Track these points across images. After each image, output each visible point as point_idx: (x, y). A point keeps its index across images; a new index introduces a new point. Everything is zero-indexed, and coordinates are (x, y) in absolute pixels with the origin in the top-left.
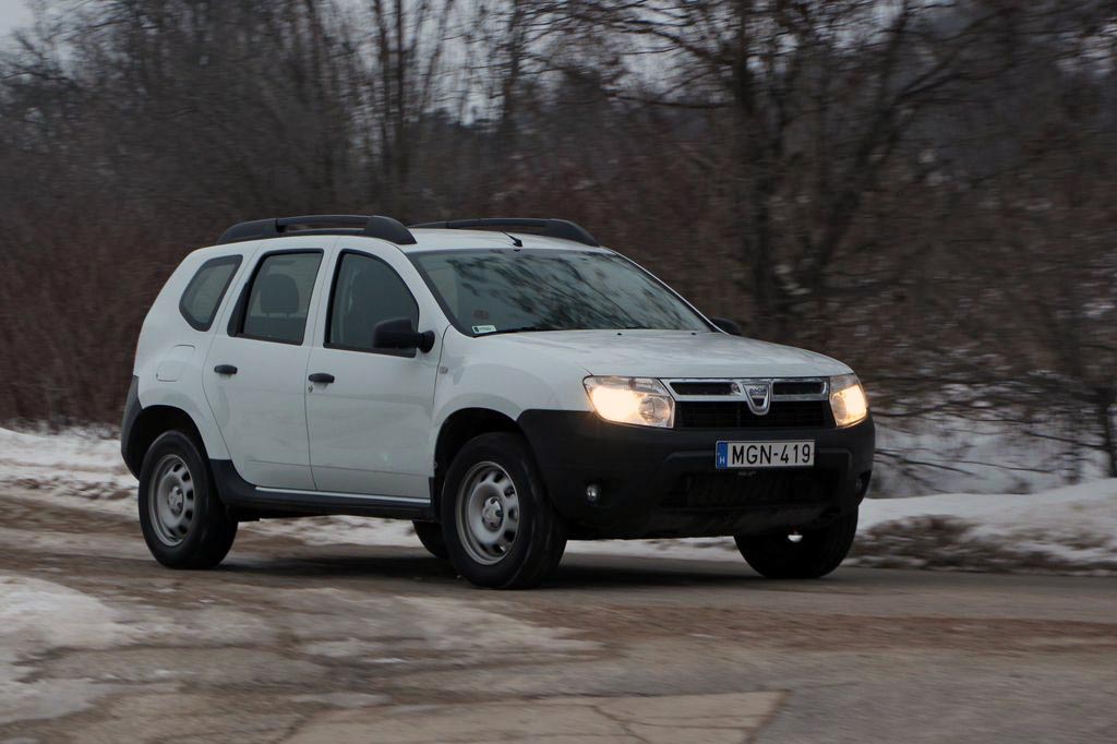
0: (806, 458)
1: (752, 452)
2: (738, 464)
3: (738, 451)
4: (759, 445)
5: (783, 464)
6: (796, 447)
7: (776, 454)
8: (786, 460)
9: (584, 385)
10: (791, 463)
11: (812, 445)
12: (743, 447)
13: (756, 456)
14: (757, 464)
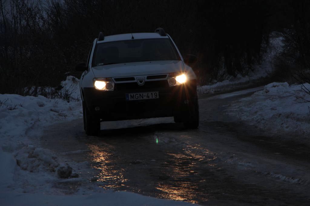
0: (156, 96)
1: (137, 96)
2: (132, 99)
3: (132, 96)
4: (139, 94)
5: (148, 98)
6: (152, 94)
7: (145, 96)
8: (149, 97)
9: (93, 80)
10: (151, 98)
11: (158, 93)
12: (133, 95)
13: (138, 97)
14: (139, 99)
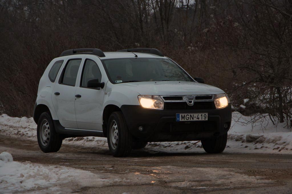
0: (205, 118)
1: (187, 116)
2: (183, 120)
3: (183, 116)
4: (189, 115)
6: (202, 115)
7: (195, 117)
8: (199, 119)
9: (138, 98)
10: (200, 119)
11: (207, 114)
12: (184, 115)
14: (189, 120)
